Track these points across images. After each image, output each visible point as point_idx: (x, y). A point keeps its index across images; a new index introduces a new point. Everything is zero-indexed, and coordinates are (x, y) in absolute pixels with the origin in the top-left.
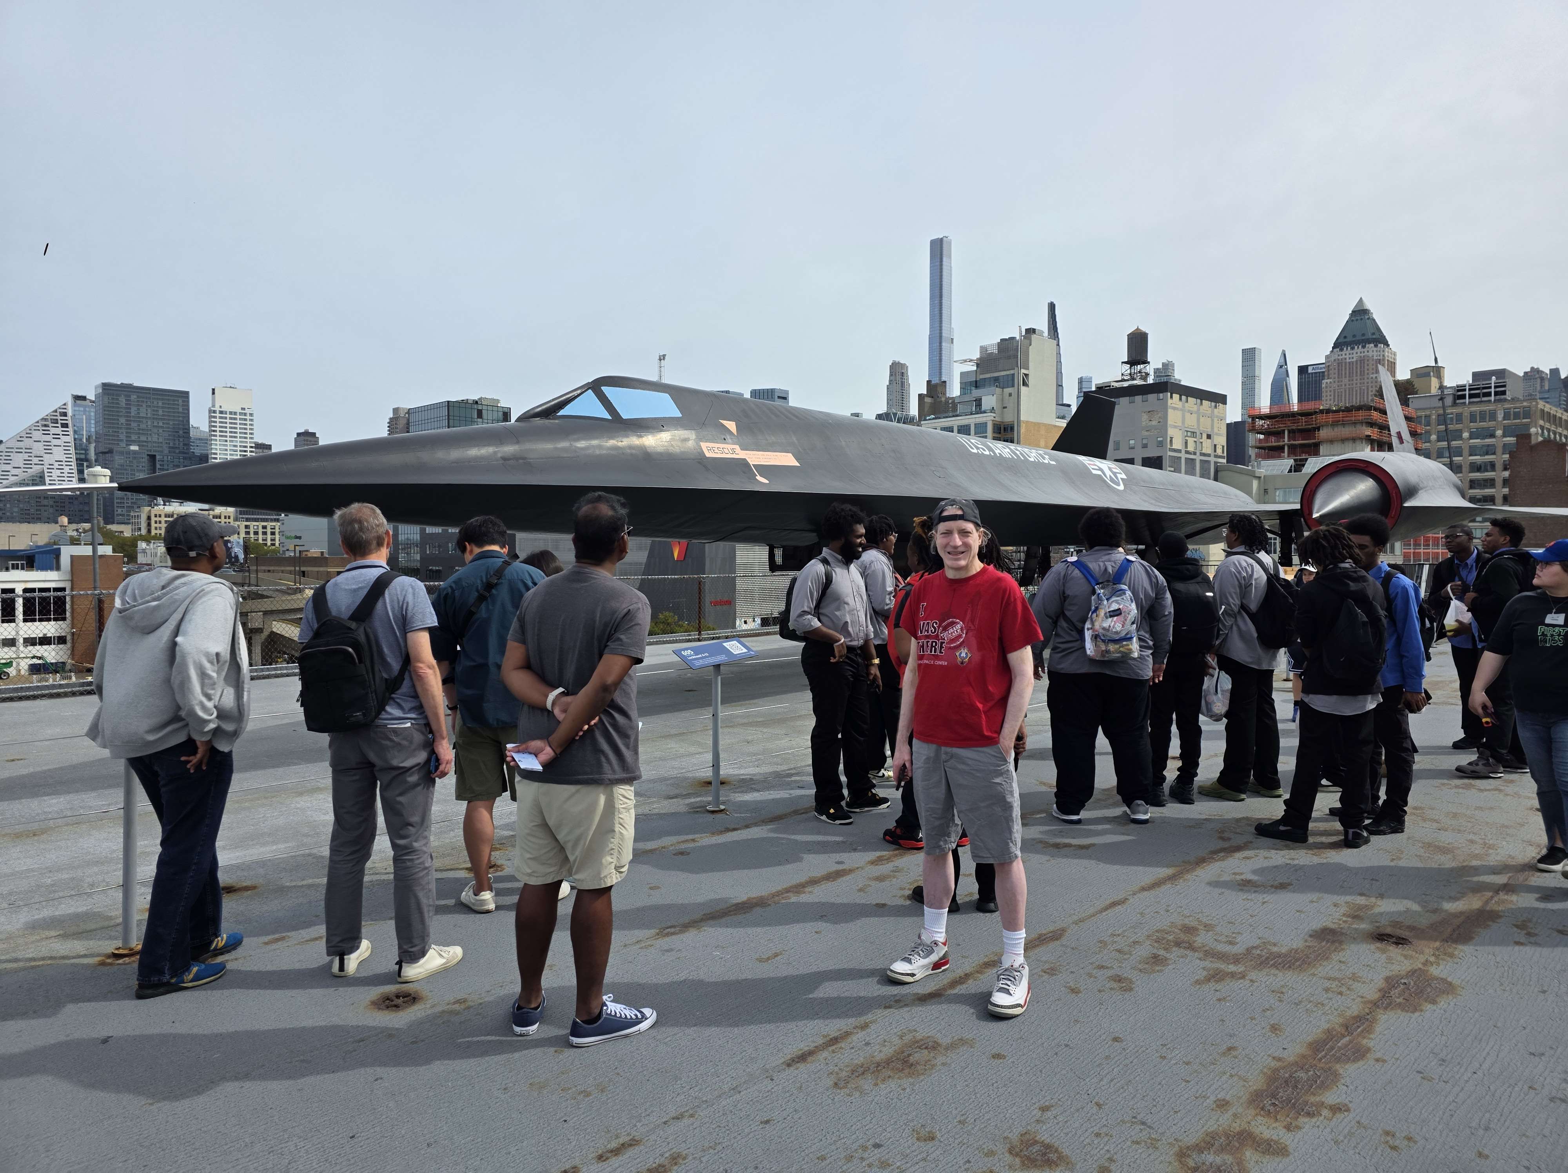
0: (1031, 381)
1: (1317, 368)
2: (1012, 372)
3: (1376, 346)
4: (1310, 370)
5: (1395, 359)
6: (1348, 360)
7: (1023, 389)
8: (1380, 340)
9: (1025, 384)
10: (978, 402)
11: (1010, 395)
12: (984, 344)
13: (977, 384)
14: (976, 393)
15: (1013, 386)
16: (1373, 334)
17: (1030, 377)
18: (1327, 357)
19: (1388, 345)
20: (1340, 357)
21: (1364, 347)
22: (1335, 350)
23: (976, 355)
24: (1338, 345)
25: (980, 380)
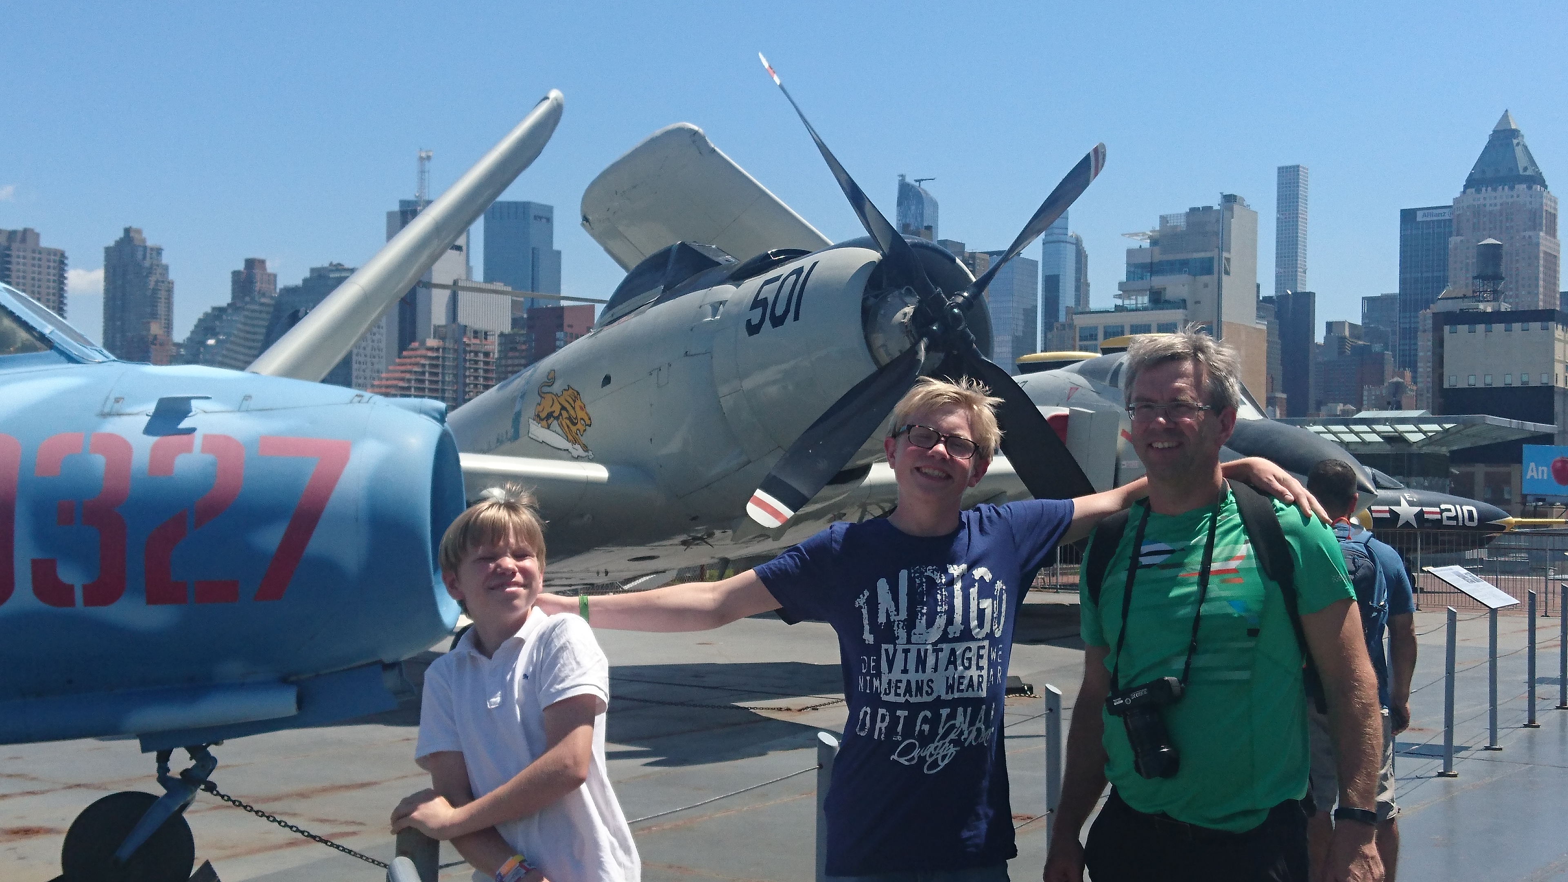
0: (1231, 267)
1: (1432, 215)
2: (1209, 254)
3: (1530, 188)
4: (1420, 217)
5: (1555, 209)
6: (1488, 208)
7: (1225, 279)
8: (1537, 179)
9: (1227, 273)
10: (1157, 294)
11: (1207, 285)
12: (1166, 213)
13: (1152, 268)
15: (1211, 273)
16: (1525, 169)
17: (1231, 262)
18: (1456, 200)
19: (1546, 187)
20: (1476, 203)
21: (1512, 188)
22: (1469, 191)
23: (1151, 227)
24: (1471, 183)
25: (1160, 263)
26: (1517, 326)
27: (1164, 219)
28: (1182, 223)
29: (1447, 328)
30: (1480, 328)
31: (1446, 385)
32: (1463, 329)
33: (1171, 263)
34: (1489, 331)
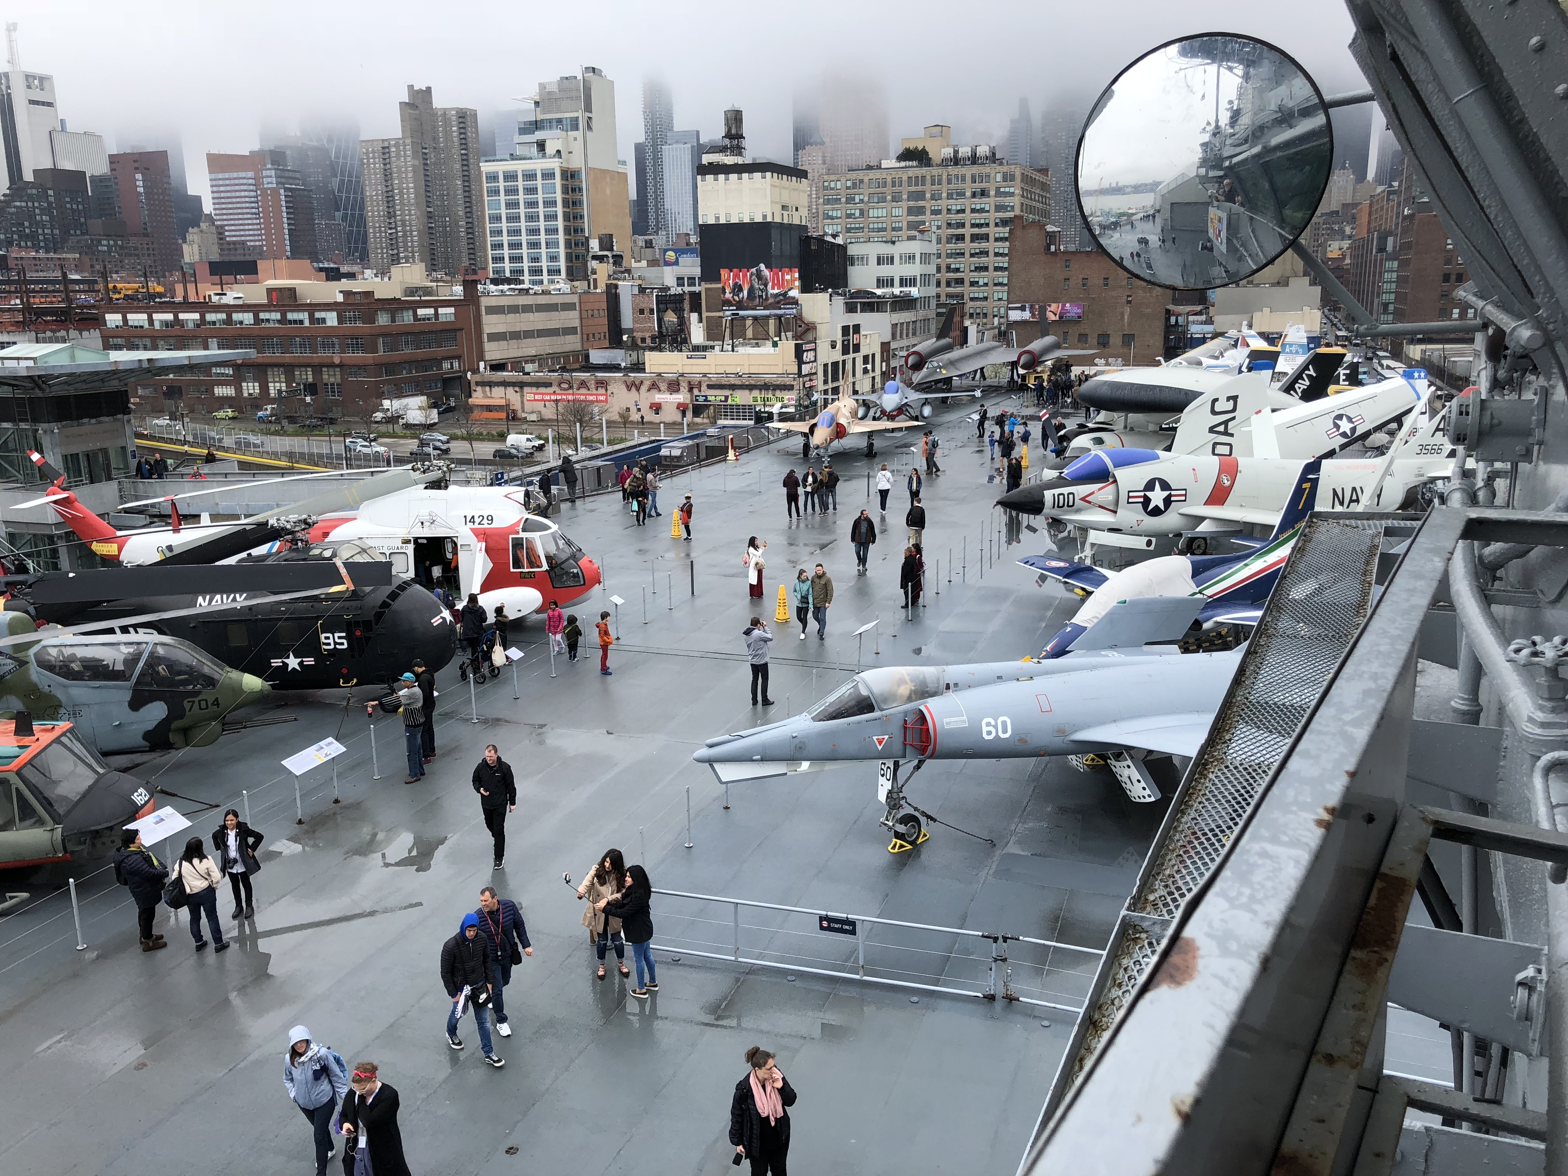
0: (594, 124)
2: (575, 115)
7: (588, 133)
9: (589, 128)
10: (541, 146)
11: (575, 139)
12: (544, 80)
13: (537, 125)
14: (539, 135)
15: (577, 129)
17: (593, 120)
23: (534, 92)
25: (542, 121)
26: (745, 176)
27: (542, 86)
28: (555, 88)
29: (699, 177)
30: (721, 177)
31: (701, 222)
32: (710, 178)
33: (550, 121)
34: (727, 179)
